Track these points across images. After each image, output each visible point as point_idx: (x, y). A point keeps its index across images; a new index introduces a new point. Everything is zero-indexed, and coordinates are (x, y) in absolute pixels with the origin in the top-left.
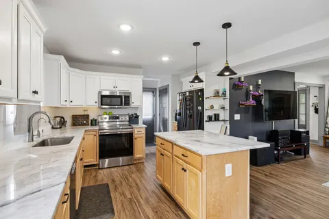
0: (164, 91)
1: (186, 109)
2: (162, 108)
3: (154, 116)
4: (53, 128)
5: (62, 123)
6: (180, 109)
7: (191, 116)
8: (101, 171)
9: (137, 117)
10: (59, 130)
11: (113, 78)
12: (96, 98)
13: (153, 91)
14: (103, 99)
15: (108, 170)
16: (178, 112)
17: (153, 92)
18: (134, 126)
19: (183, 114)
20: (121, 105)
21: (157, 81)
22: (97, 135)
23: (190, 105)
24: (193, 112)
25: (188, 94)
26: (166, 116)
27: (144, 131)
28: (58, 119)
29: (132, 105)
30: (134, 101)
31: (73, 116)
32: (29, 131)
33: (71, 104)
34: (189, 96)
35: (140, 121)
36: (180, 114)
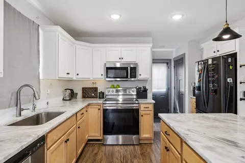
0: (180, 62)
1: (208, 82)
2: (178, 81)
3: (169, 89)
4: (63, 100)
5: (73, 95)
6: (199, 82)
7: (215, 91)
8: (103, 148)
9: (145, 90)
10: (68, 102)
11: (119, 49)
12: (102, 71)
13: (167, 62)
14: (109, 71)
15: (111, 148)
16: (197, 85)
17: (167, 64)
18: (141, 101)
19: (203, 88)
20: (127, 77)
21: (172, 52)
22: (102, 109)
23: (213, 77)
24: (219, 86)
25: (210, 62)
26: (182, 90)
27: (151, 107)
28: (69, 92)
29: (139, 77)
30: (142, 73)
31: (83, 88)
32: (17, 106)
33: (78, 77)
34: (213, 64)
35: (150, 95)
36: (199, 88)
